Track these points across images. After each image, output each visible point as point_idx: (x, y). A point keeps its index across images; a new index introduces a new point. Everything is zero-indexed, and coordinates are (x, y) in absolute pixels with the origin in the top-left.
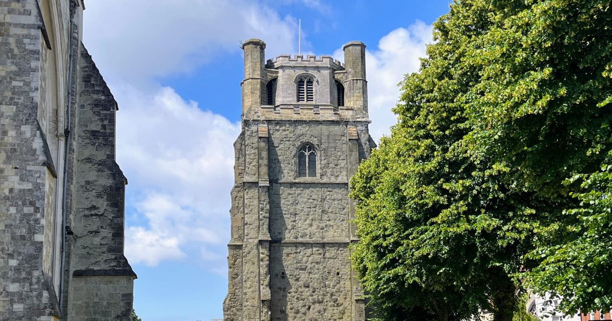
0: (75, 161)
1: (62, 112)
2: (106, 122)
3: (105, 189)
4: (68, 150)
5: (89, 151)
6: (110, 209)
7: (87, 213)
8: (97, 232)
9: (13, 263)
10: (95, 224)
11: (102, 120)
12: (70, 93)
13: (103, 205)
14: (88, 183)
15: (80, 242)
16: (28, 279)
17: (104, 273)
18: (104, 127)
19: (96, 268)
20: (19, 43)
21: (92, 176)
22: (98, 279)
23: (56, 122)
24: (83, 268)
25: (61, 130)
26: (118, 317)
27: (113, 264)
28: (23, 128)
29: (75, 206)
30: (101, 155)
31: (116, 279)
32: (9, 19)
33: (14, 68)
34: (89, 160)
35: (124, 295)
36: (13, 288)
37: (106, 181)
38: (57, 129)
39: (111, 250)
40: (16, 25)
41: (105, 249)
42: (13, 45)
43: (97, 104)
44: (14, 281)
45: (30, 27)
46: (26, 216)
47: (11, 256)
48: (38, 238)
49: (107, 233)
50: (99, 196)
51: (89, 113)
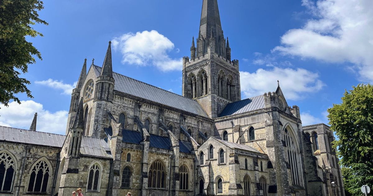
0: (304, 157)
1: (299, 148)
2: (310, 148)
3: (312, 162)
4: (302, 155)
5: (307, 154)
6: (313, 167)
7: (309, 168)
8: (312, 172)
9: (285, 185)
10: (311, 170)
11: (309, 147)
12: (300, 143)
13: (312, 166)
14: (308, 161)
15: (308, 175)
16: (287, 187)
17: (314, 181)
18: (309, 149)
19: (313, 180)
20: (281, 149)
21: (309, 160)
22: (314, 182)
23: (298, 150)
24: (310, 180)
25: (299, 152)
26: (319, 191)
27: (316, 179)
28: (283, 162)
29: (306, 167)
30: (310, 155)
31: (318, 182)
32: (279, 145)
33: (280, 153)
34: (307, 156)
35: (320, 186)
36: (285, 189)
37: (312, 161)
38: (298, 152)
39: (315, 176)
40: (280, 146)
41: (314, 176)
42: (280, 149)
43: (307, 144)
44: (285, 187)
45: (282, 146)
46: (285, 177)
47: (284, 183)
48: (288, 180)
49: (314, 172)
50: (311, 164)
51: (306, 146)
